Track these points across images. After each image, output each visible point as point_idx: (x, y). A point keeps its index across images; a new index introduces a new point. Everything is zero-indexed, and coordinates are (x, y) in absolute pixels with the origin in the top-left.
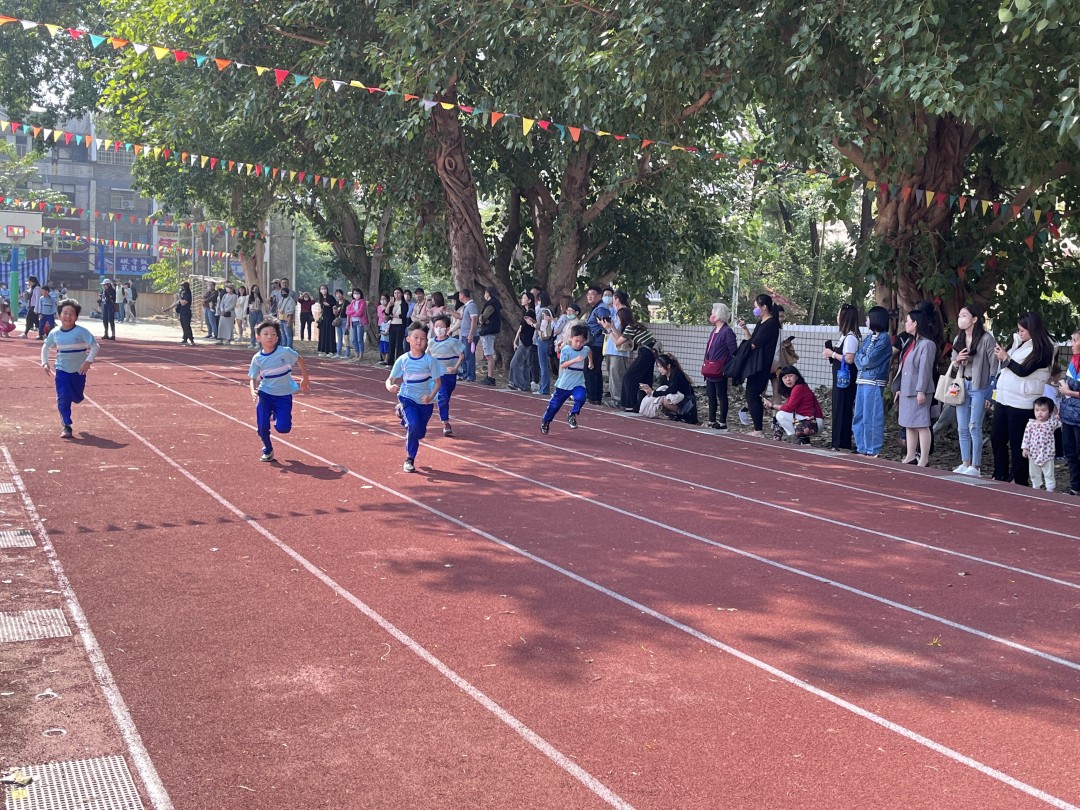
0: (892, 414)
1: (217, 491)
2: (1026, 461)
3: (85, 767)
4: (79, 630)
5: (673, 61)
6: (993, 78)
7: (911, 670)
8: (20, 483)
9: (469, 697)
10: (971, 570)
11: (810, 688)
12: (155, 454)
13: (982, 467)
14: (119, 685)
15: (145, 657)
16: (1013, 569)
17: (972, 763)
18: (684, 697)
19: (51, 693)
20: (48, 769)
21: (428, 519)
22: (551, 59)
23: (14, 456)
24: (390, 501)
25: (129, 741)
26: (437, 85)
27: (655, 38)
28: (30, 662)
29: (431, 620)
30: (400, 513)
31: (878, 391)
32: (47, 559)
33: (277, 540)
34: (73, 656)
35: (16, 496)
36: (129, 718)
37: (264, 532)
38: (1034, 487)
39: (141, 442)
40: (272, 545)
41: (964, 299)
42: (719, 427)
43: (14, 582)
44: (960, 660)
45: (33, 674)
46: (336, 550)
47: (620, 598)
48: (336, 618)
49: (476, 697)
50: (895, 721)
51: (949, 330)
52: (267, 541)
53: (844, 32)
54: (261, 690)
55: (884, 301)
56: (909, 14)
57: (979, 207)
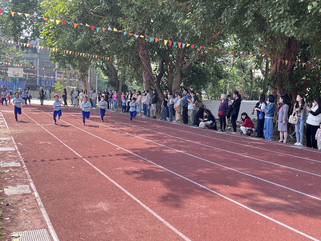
0: (275, 127)
1: (74, 150)
2: (316, 141)
3: (35, 232)
4: (33, 191)
5: (209, 22)
6: (306, 26)
7: (282, 205)
8: (16, 147)
9: (149, 212)
10: (300, 174)
11: (252, 210)
12: (56, 139)
13: (303, 143)
14: (45, 208)
15: (53, 199)
16: (313, 174)
17: (302, 233)
18: (214, 213)
19: (25, 210)
20: (24, 233)
21: (136, 158)
22: (173, 22)
23: (16, 141)
24: (125, 153)
25: (48, 224)
26: (139, 30)
27: (204, 15)
28: (19, 201)
29: (138, 189)
30: (128, 157)
31: (271, 120)
32: (24, 170)
33: (92, 165)
34: (32, 199)
35: (15, 151)
36: (48, 218)
37: (88, 162)
38: (319, 149)
39: (52, 135)
40: (90, 166)
41: (297, 92)
42: (223, 131)
43: (15, 177)
44: (297, 202)
45: (20, 204)
46: (109, 168)
47: (194, 182)
48: (109, 188)
49: (151, 212)
50: (278, 220)
51: (293, 102)
53: (261, 13)
54: (87, 209)
55: (273, 93)
56: (280, 7)
57: (302, 65)
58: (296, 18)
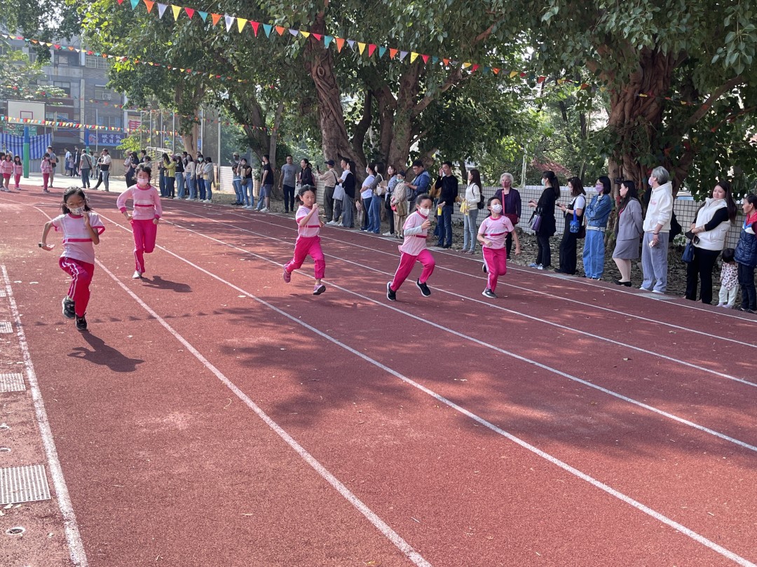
1: (141, 297)
3: (23, 471)
4: (31, 387)
5: (464, 6)
8: (10, 291)
10: (633, 356)
14: (50, 422)
15: (71, 405)
16: (663, 356)
18: (415, 435)
19: (5, 426)
22: (384, 2)
23: (11, 274)
25: (49, 456)
29: (263, 384)
32: (19, 341)
33: (173, 331)
34: (24, 403)
35: (6, 299)
36: (52, 442)
37: (166, 325)
40: (170, 334)
46: (211, 338)
47: (392, 371)
48: (200, 382)
49: (279, 433)
50: (547, 452)
52: (167, 331)
54: (141, 427)
55: (614, 171)
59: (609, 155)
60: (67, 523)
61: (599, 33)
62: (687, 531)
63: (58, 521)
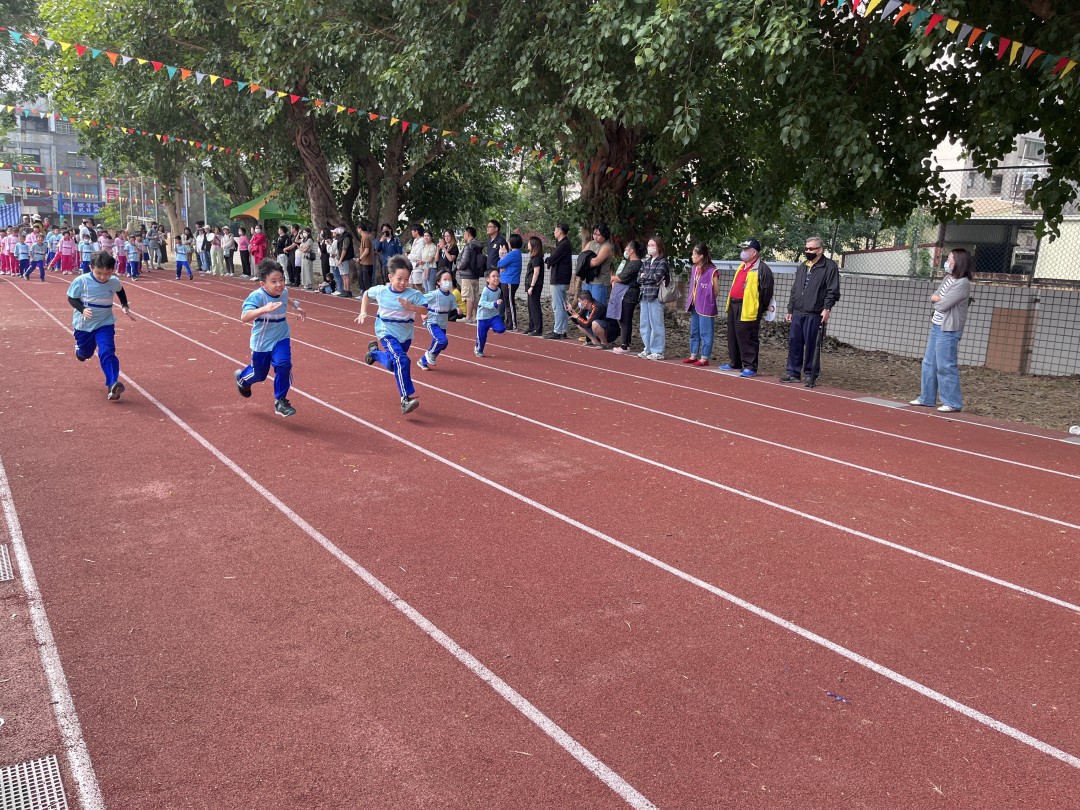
5: (440, 77)
6: (637, 98)
9: (262, 497)
14: (14, 499)
15: (38, 480)
17: (563, 517)
18: (403, 489)
25: (13, 535)
26: (286, 85)
27: (427, 60)
36: (17, 520)
37: (147, 395)
48: (184, 450)
54: (117, 498)
57: (641, 178)
58: (617, 78)
59: (581, 224)
60: (32, 602)
61: (568, 107)
62: (649, 558)
63: (22, 601)
